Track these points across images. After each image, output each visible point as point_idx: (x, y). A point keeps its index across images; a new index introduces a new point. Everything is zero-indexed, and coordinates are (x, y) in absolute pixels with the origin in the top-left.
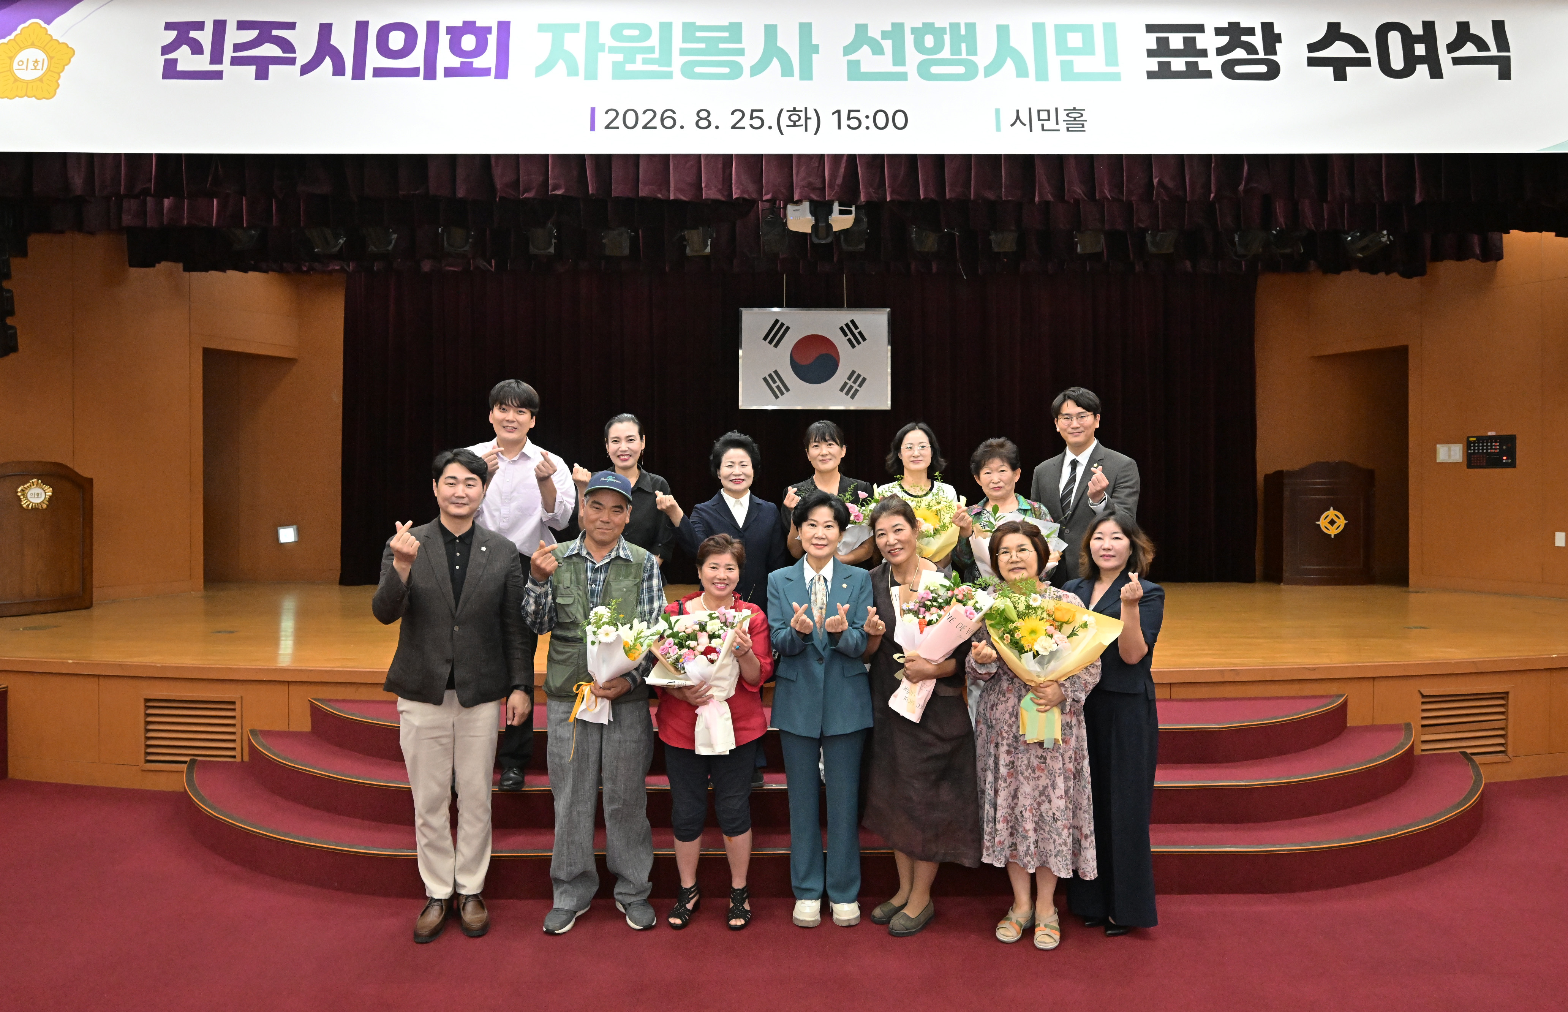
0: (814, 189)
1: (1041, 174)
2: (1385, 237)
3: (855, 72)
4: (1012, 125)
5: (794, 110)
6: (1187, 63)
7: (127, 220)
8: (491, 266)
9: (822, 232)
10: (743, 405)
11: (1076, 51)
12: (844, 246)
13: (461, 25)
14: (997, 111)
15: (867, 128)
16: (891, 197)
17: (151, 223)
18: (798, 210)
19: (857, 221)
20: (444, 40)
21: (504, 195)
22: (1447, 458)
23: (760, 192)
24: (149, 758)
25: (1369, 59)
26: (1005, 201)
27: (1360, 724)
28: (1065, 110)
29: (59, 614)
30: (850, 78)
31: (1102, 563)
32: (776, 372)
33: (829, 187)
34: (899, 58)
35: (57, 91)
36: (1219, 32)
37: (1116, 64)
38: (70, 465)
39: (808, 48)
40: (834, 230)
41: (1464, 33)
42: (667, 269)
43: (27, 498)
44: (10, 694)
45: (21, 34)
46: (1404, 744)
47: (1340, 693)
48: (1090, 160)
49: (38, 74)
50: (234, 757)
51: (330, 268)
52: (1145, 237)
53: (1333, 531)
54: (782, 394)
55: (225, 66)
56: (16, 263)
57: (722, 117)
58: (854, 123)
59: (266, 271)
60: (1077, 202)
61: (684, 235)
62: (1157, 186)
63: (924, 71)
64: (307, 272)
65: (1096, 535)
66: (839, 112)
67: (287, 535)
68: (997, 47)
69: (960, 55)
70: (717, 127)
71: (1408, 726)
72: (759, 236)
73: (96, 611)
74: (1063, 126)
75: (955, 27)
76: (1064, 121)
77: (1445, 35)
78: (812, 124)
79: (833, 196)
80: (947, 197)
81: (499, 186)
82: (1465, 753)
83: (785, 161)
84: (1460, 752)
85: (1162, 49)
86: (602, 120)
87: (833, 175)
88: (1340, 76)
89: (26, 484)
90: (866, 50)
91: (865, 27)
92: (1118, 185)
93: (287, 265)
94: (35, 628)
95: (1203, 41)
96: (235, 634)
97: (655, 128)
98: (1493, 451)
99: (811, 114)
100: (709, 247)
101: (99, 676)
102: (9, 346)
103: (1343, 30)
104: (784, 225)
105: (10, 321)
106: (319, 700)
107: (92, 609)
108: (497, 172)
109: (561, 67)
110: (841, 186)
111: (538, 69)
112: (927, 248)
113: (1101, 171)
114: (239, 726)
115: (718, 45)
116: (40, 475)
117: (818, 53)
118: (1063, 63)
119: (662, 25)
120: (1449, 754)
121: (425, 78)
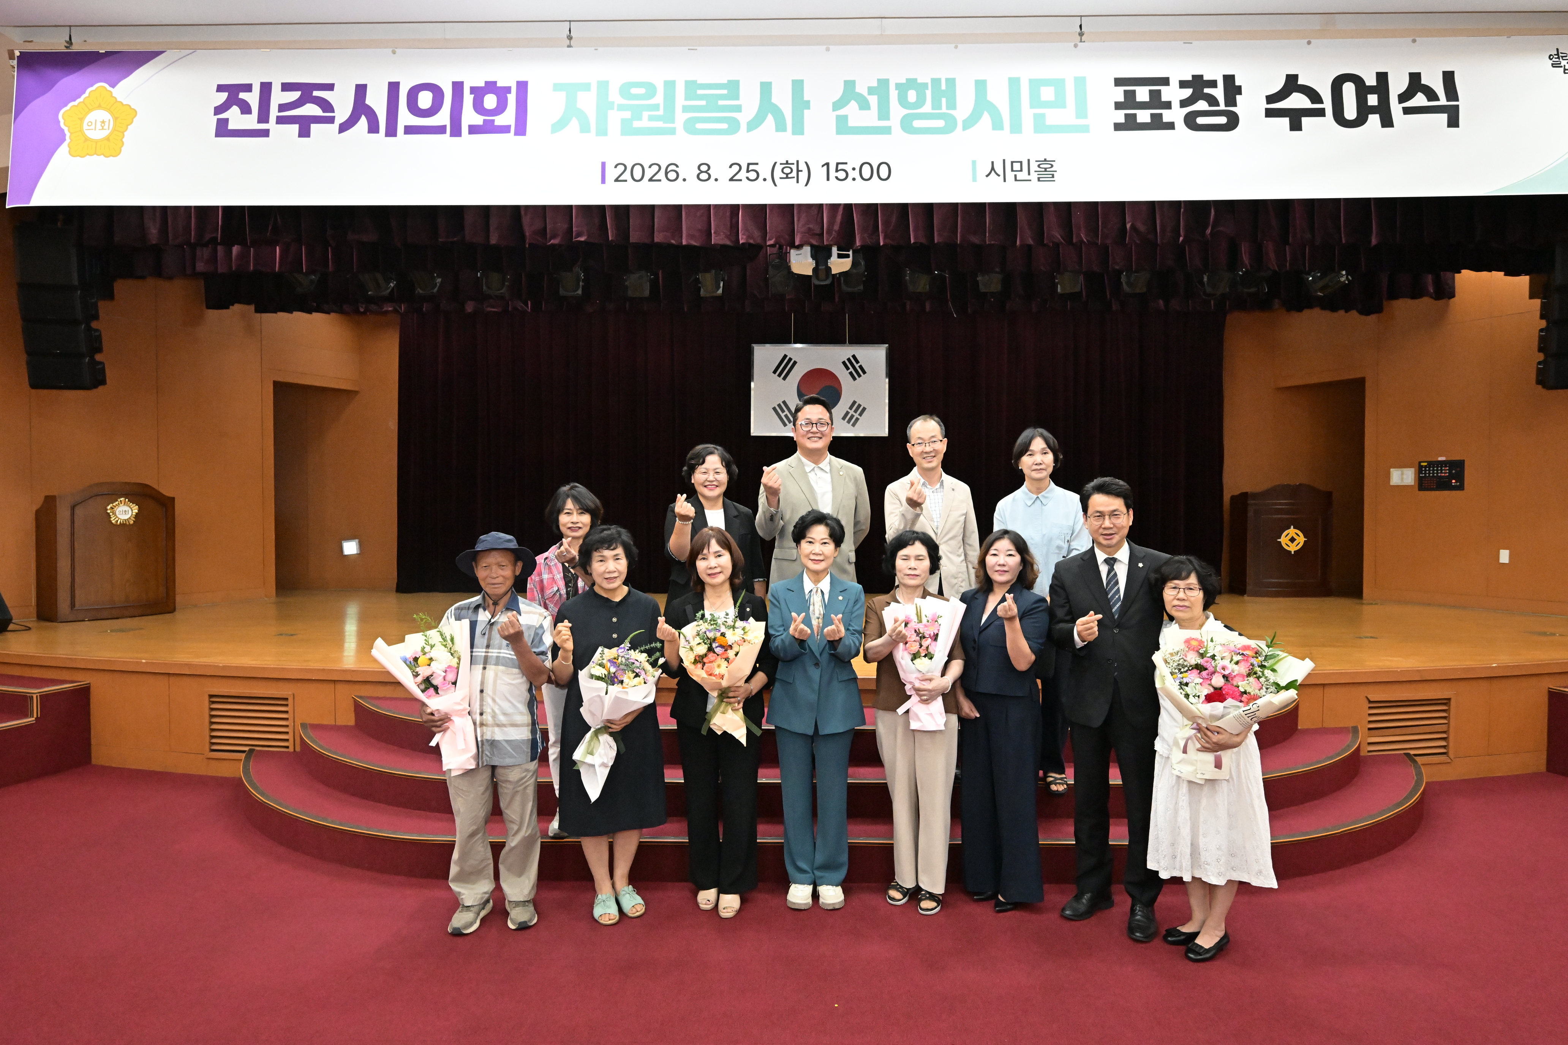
0: (813, 235)
1: (1022, 219)
2: (1344, 277)
3: (843, 127)
4: (987, 176)
5: (787, 163)
6: (1152, 115)
7: (200, 267)
8: (527, 306)
9: (822, 275)
10: (754, 432)
11: (1048, 105)
12: (844, 288)
13: (483, 85)
14: (974, 163)
15: (854, 179)
16: (884, 242)
17: (221, 269)
18: (801, 254)
19: (854, 264)
20: (468, 99)
21: (533, 242)
22: (1400, 481)
23: (765, 239)
24: (213, 748)
25: (1324, 110)
26: (989, 244)
27: (1310, 727)
28: (1036, 161)
29: (150, 617)
30: (839, 132)
31: (996, 577)
32: (784, 402)
33: (827, 233)
34: (884, 113)
35: (122, 148)
36: (1183, 84)
37: (1085, 117)
38: (155, 486)
39: (800, 104)
40: (834, 272)
41: (1415, 84)
42: (686, 309)
43: (114, 514)
44: (92, 689)
45: (89, 97)
46: (1349, 747)
48: (1068, 207)
49: (105, 133)
50: (287, 747)
51: (385, 309)
52: (1121, 278)
53: (1293, 548)
55: (272, 125)
56: (103, 306)
57: (721, 171)
58: (842, 175)
59: (328, 313)
60: (1057, 245)
61: (698, 278)
62: (1130, 231)
63: (906, 125)
64: (364, 313)
65: (992, 552)
66: (827, 164)
67: (350, 548)
68: (975, 101)
69: (941, 109)
70: (716, 180)
71: (1355, 730)
72: (767, 279)
73: (178, 615)
74: (1034, 176)
75: (936, 82)
76: (1035, 171)
77: (1398, 85)
78: (803, 176)
79: (831, 240)
80: (936, 241)
81: (527, 234)
82: (1409, 754)
83: (787, 210)
84: (1404, 753)
85: (1130, 101)
86: (612, 173)
87: (831, 223)
88: (1296, 126)
89: (115, 502)
90: (853, 105)
91: (852, 83)
92: (1093, 230)
93: (346, 307)
94: (121, 630)
95: (1168, 93)
96: (294, 637)
97: (660, 180)
98: (1443, 475)
99: (802, 166)
100: (721, 288)
101: (169, 674)
102: (97, 379)
103: (1301, 82)
104: (789, 268)
105: (98, 357)
106: (360, 697)
107: (175, 613)
108: (526, 220)
109: (574, 124)
110: (839, 232)
111: (553, 126)
112: (920, 289)
113: (1078, 218)
114: (291, 719)
115: (717, 102)
116: (127, 495)
117: (809, 108)
118: (1036, 115)
119: (666, 83)
120: (1392, 754)
121: (451, 135)
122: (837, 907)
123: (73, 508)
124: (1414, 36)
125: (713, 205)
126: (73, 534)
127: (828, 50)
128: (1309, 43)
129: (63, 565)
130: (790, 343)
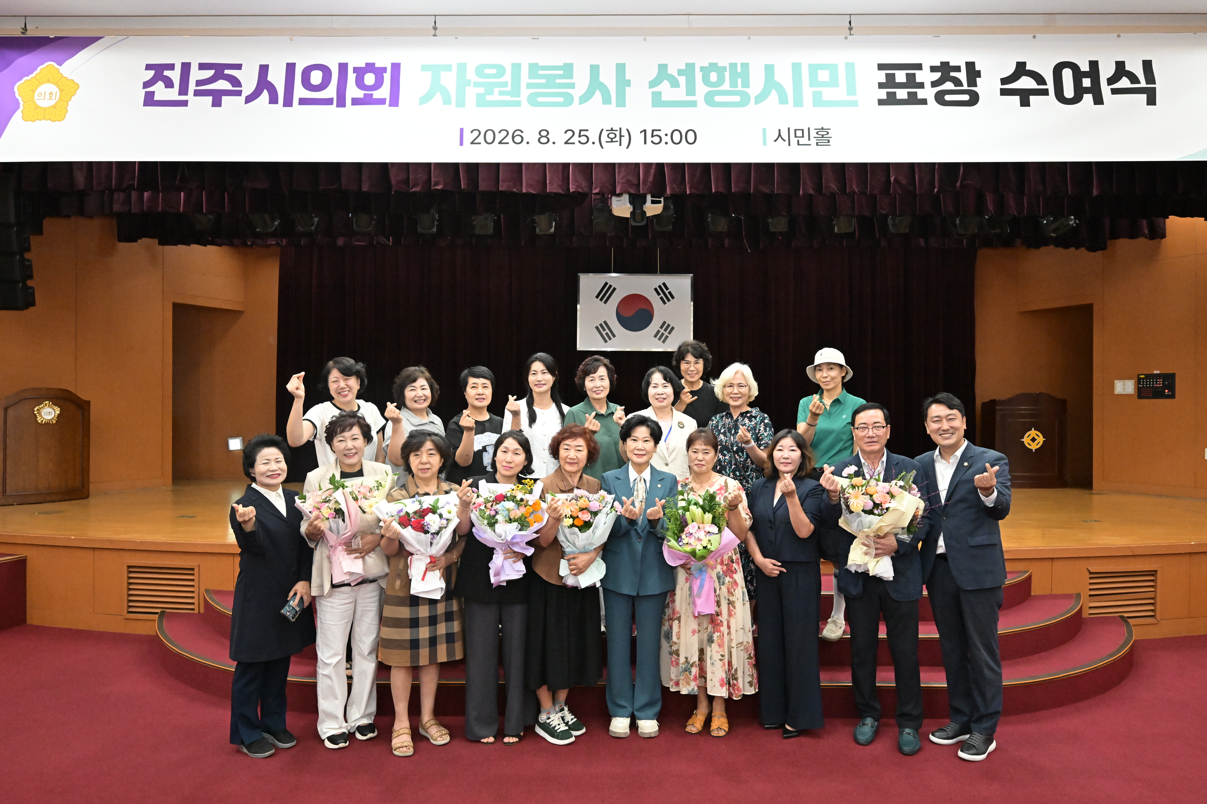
0: (631, 185)
1: (804, 174)
2: (1072, 221)
3: (657, 101)
4: (775, 141)
5: (612, 129)
6: (908, 93)
7: (117, 207)
8: (389, 240)
9: (638, 218)
10: (579, 348)
11: (824, 84)
12: (657, 228)
13: (364, 66)
14: (764, 130)
15: (666, 143)
16: (690, 191)
17: (135, 210)
18: (621, 200)
19: (665, 208)
20: (352, 77)
21: (398, 189)
22: (1122, 391)
23: (591, 188)
24: (131, 610)
25: (1047, 90)
26: (777, 193)
27: (1041, 594)
28: (815, 129)
29: (67, 502)
30: (654, 105)
31: (781, 468)
32: (605, 322)
33: (643, 184)
34: (691, 90)
35: (66, 115)
36: (933, 69)
37: (855, 94)
38: (73, 390)
39: (623, 83)
40: (648, 215)
41: (1121, 70)
42: (523, 244)
43: (41, 415)
44: (28, 561)
45: (40, 73)
46: (1072, 609)
47: (1027, 569)
48: (842, 167)
49: (52, 103)
50: (193, 609)
51: (269, 243)
52: (887, 221)
53: (1034, 447)
54: (610, 339)
55: (190, 97)
56: (34, 240)
57: (558, 136)
58: (656, 139)
59: (219, 245)
60: (833, 195)
61: (535, 219)
62: (893, 184)
63: (709, 100)
64: (251, 246)
65: (778, 447)
66: (645, 131)
67: (235, 444)
68: (765, 81)
69: (737, 87)
70: (554, 143)
71: (1078, 596)
72: (592, 220)
73: (91, 500)
74: (813, 141)
75: (733, 66)
76: (814, 137)
77: (1106, 71)
78: (625, 140)
79: (646, 190)
80: (733, 191)
81: (393, 182)
82: (1124, 616)
83: (610, 168)
84: (1119, 616)
85: (890, 82)
86: (468, 137)
87: (646, 177)
88: (1025, 103)
89: (41, 404)
90: (666, 84)
91: (665, 66)
92: (863, 182)
93: (236, 241)
94: (47, 513)
95: (921, 76)
96: (193, 518)
97: (508, 143)
98: (1158, 385)
99: (624, 132)
100: (554, 227)
101: (94, 548)
102: (29, 302)
103: (1028, 67)
104: (610, 211)
105: (29, 283)
107: (89, 499)
108: (392, 173)
109: (438, 97)
110: (653, 184)
111: (421, 99)
112: (720, 229)
113: (851, 174)
114: (197, 586)
115: (555, 81)
116: (50, 398)
117: (630, 86)
118: (814, 93)
119: (513, 65)
120: (1110, 617)
121: (337, 106)
122: (653, 735)
123: (6, 410)
124: (1119, 31)
125: (549, 162)
126: (5, 430)
127: (645, 40)
128: (1034, 37)
130: (610, 272)
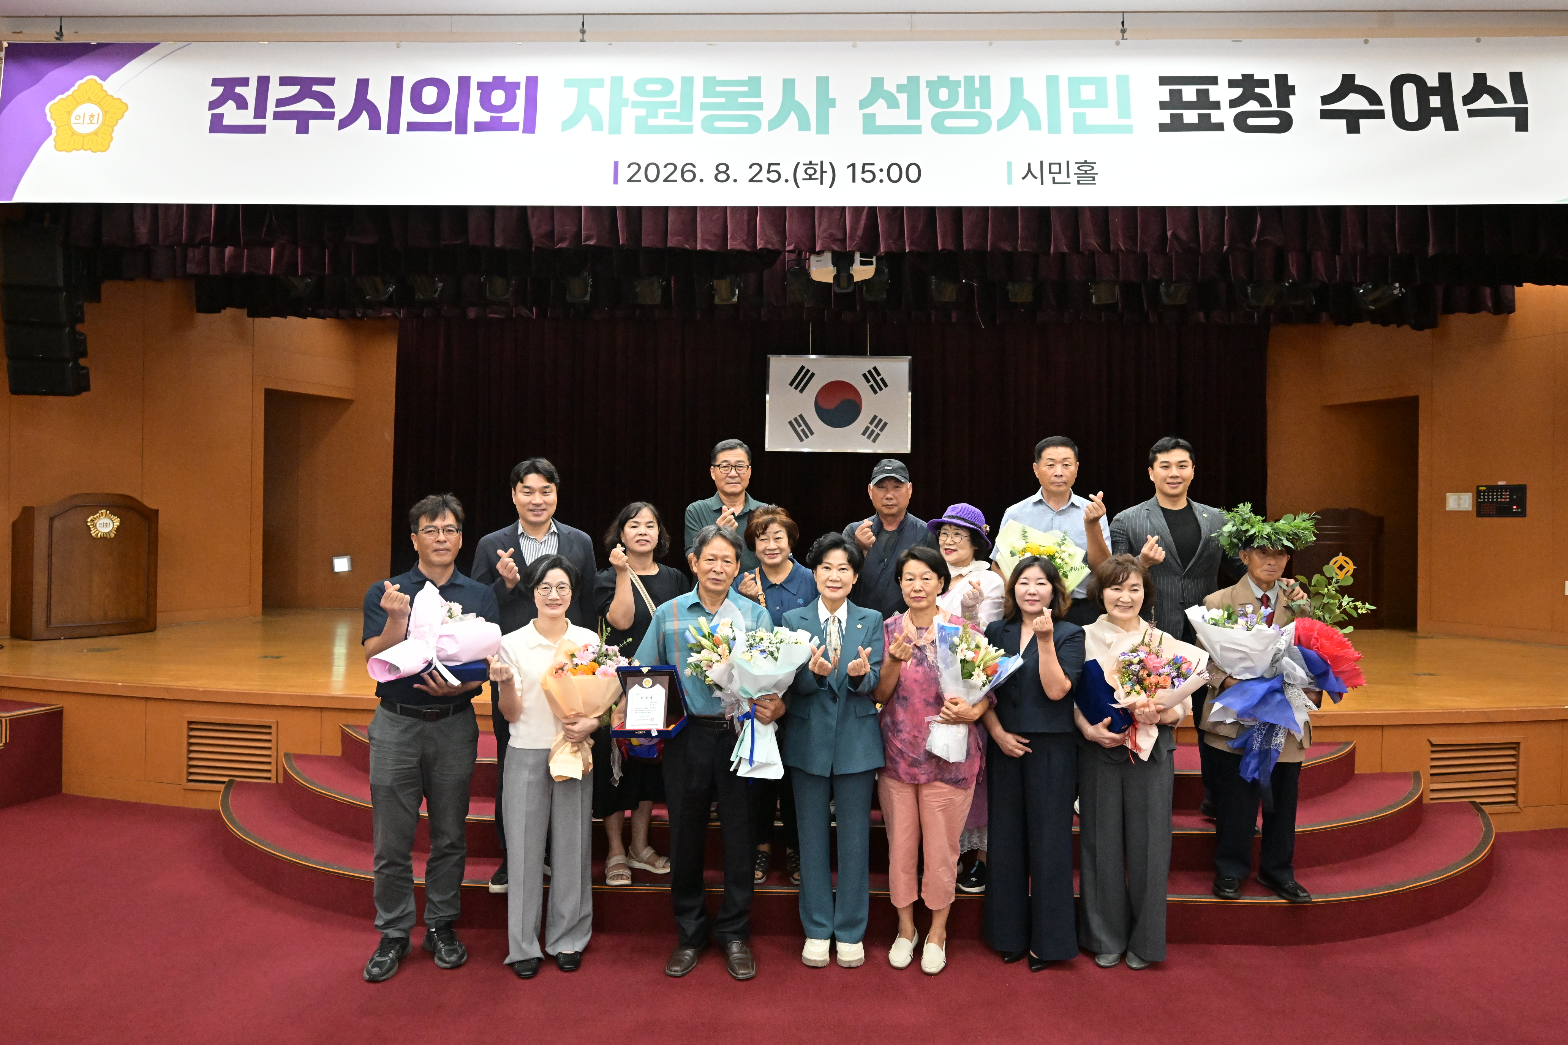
0: (835, 240)
1: (1056, 226)
2: (1397, 290)
3: (870, 126)
4: (1023, 178)
5: (811, 163)
6: (1199, 115)
7: (191, 268)
8: (532, 314)
9: (844, 282)
10: (768, 448)
11: (1088, 104)
12: (866, 296)
13: (491, 80)
14: (1009, 164)
15: (881, 181)
16: (910, 248)
17: (214, 271)
18: (821, 261)
19: (878, 271)
20: (475, 95)
21: (539, 245)
22: (1456, 507)
23: (783, 243)
24: (191, 778)
25: (1382, 112)
26: (1021, 252)
27: (1368, 772)
28: (1076, 163)
29: (124, 637)
30: (866, 132)
31: (1027, 607)
32: (801, 416)
33: (849, 239)
34: (914, 112)
35: (111, 144)
36: (1232, 84)
37: (1129, 116)
38: (139, 499)
39: (825, 102)
40: (856, 280)
41: (1481, 85)
42: (698, 318)
43: (95, 526)
44: (64, 712)
45: (78, 89)
46: (1412, 794)
47: (1348, 740)
48: (1105, 212)
49: (93, 128)
50: (269, 778)
51: (382, 315)
52: (1159, 288)
54: (807, 437)
55: (268, 121)
56: (89, 309)
57: (740, 171)
58: (868, 176)
59: (323, 318)
60: (1092, 253)
61: (713, 285)
62: (1171, 238)
63: (938, 124)
64: (361, 318)
65: (1021, 580)
66: (853, 165)
67: (341, 565)
68: (1011, 99)
69: (974, 108)
70: (735, 181)
71: (1417, 776)
72: (785, 286)
73: (159, 634)
74: (1073, 179)
75: (969, 80)
76: (1075, 174)
77: (1461, 86)
78: (828, 177)
79: (854, 246)
80: (965, 248)
81: (534, 237)
82: (1475, 802)
83: (807, 213)
84: (1471, 802)
85: (1175, 101)
86: (625, 173)
87: (854, 228)
88: (1353, 129)
89: (96, 514)
90: (881, 103)
91: (881, 80)
92: (1132, 238)
93: (342, 312)
94: (99, 650)
95: (1216, 93)
96: (279, 659)
97: (675, 181)
98: (1503, 500)
99: (827, 167)
100: (737, 296)
101: (146, 698)
102: (81, 385)
103: (1358, 82)
104: (809, 275)
105: (82, 362)
106: (346, 726)
107: (155, 632)
108: (533, 223)
109: (586, 121)
110: (862, 238)
111: (564, 123)
112: (946, 299)
113: (1116, 223)
114: (274, 748)
115: (738, 100)
116: (108, 506)
117: (834, 106)
118: (1075, 115)
119: (683, 79)
120: (1457, 803)
121: (456, 133)
123: (52, 520)
124: (1478, 34)
125: (730, 207)
126: (50, 546)
127: (854, 46)
128: (1366, 42)
129: (40, 579)
130: (808, 353)
